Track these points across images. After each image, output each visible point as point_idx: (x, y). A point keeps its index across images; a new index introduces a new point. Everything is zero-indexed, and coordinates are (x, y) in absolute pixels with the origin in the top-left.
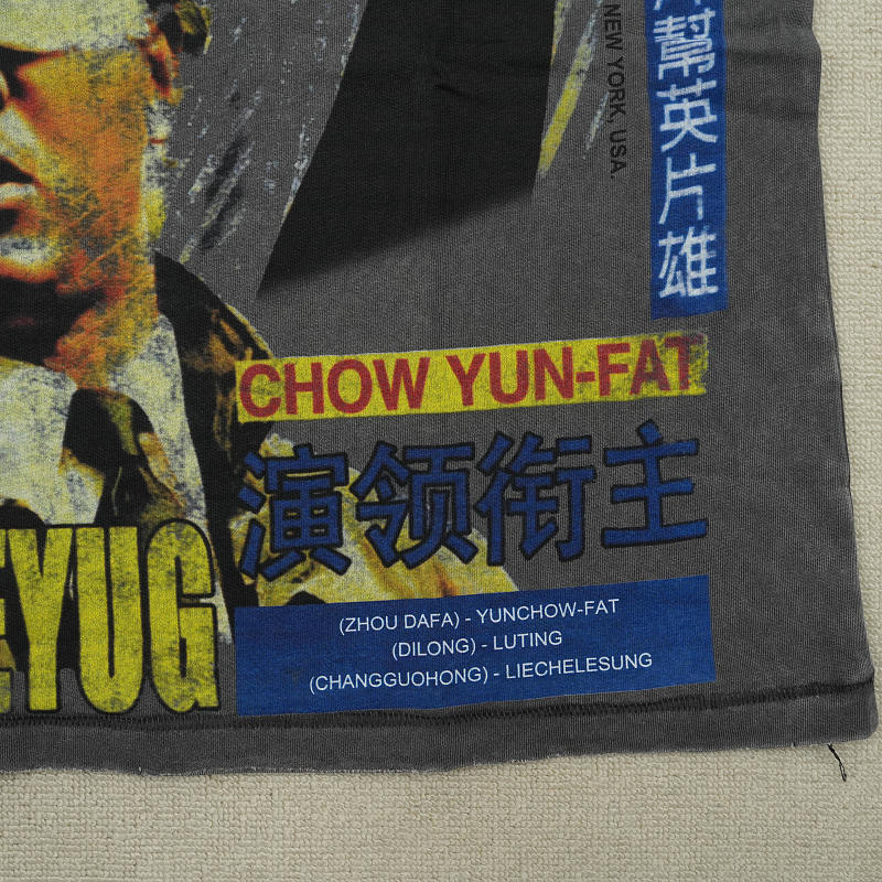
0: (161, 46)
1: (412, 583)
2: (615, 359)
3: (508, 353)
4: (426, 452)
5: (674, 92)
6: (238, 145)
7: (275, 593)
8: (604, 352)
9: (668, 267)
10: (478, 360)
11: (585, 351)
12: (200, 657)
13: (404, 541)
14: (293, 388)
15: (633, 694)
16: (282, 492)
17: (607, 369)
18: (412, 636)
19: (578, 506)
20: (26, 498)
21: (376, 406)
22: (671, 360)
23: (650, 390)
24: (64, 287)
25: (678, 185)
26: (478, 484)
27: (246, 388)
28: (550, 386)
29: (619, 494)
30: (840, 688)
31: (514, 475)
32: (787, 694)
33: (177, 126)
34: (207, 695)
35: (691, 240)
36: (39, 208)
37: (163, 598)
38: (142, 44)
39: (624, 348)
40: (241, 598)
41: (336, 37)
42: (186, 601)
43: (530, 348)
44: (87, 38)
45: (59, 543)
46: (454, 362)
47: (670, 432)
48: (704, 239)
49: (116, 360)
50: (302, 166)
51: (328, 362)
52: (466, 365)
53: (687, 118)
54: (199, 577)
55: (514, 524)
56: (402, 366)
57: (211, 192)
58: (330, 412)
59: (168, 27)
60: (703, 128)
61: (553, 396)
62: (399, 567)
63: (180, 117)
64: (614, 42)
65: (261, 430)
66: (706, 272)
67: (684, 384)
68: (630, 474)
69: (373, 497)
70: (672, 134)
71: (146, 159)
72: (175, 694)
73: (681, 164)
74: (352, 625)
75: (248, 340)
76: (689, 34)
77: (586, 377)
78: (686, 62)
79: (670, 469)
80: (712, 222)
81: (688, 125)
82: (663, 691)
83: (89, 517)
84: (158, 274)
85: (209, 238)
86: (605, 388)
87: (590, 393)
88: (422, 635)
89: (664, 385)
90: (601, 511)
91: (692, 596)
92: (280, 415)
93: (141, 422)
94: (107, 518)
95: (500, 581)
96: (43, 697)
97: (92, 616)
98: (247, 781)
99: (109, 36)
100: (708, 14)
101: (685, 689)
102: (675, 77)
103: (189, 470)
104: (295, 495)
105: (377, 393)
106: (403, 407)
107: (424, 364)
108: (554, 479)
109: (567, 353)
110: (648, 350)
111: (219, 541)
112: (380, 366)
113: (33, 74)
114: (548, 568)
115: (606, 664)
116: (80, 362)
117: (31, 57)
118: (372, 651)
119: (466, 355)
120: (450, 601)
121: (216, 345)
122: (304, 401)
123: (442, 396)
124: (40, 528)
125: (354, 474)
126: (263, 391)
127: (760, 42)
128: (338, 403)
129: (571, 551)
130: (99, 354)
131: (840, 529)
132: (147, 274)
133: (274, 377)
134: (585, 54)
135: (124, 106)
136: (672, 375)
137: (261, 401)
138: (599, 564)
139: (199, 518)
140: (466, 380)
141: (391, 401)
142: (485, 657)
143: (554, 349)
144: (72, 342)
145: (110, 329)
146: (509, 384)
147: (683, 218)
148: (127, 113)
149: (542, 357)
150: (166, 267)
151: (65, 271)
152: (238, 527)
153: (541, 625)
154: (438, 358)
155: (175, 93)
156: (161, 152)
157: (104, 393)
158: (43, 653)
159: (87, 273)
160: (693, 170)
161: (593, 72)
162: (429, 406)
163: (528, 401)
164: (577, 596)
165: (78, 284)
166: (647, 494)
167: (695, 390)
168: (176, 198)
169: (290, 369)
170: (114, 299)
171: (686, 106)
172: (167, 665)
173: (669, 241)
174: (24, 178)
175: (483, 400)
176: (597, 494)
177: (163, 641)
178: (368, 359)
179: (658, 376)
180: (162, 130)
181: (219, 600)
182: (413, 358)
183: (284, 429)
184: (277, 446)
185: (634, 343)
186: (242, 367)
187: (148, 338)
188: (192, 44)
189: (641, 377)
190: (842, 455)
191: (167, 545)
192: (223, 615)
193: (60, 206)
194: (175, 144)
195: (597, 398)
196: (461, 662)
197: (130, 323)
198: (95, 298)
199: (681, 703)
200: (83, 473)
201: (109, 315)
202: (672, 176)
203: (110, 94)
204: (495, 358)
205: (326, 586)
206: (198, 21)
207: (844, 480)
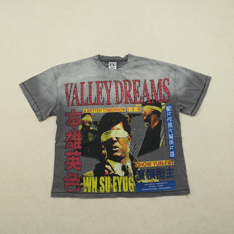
0: (129, 137)
1: (150, 181)
2: (166, 162)
3: (158, 161)
4: (151, 170)
5: (170, 140)
6: (135, 145)
7: (139, 182)
8: (165, 161)
9: (170, 154)
10: (155, 162)
11: (164, 161)
12: (133, 187)
13: (150, 177)
14: (140, 164)
15: (169, 191)
16: (139, 173)
17: (166, 163)
18: (150, 185)
19: (164, 174)
20: (118, 174)
21: (147, 166)
22: (171, 162)
23: (169, 164)
24: (122, 156)
25: (171, 148)
26: (156, 172)
27: (136, 165)
28: (161, 164)
29: (167, 173)
30: (187, 190)
31: (158, 172)
32: (182, 190)
33: (131, 144)
34: (133, 191)
35: (172, 152)
36: (120, 150)
37: (130, 182)
38: (128, 137)
39: (167, 161)
40: (136, 182)
41: (143, 136)
42: (132, 182)
43: (159, 161)
44: (123, 137)
45: (121, 178)
46: (153, 162)
47: (171, 168)
48: (173, 152)
49: (126, 162)
50: (141, 146)
51: (143, 162)
52: (154, 163)
53: (171, 142)
54: (133, 181)
55: (159, 176)
56: (149, 163)
57: (133, 149)
58: (143, 167)
59: (130, 136)
60: (173, 143)
61: (162, 165)
62: (149, 180)
63: (131, 143)
64: (165, 136)
65: (138, 168)
66: (174, 155)
67: (172, 164)
68: (168, 172)
69: (147, 174)
70: (170, 144)
71: (128, 146)
72: (131, 191)
73: (171, 146)
74: (145, 185)
75: (137, 161)
76: (171, 136)
77: (164, 163)
78: (171, 138)
79: (172, 171)
80: (174, 151)
81: (172, 143)
82: (172, 190)
83: (124, 175)
84: (129, 155)
85: (133, 152)
86: (166, 164)
87: (164, 165)
88: (151, 185)
89: (171, 164)
90: (166, 175)
91: (174, 182)
92: (139, 167)
93: (128, 167)
94: (125, 176)
95: (158, 181)
96: (120, 191)
97: (124, 184)
98: (137, 198)
99: (125, 136)
100: (173, 134)
101: (174, 190)
102: (170, 139)
103: (132, 171)
104: (140, 173)
105: (147, 165)
106: (149, 166)
107: (151, 163)
108: (162, 172)
109: (163, 162)
110: (169, 161)
111: (134, 177)
112: (147, 163)
113: (119, 139)
114: (162, 180)
115: (167, 188)
116: (123, 162)
117: (119, 138)
118: (147, 187)
119: (154, 162)
120: (153, 182)
121: (134, 161)
122: (141, 166)
123: (152, 165)
124: (120, 176)
125: (145, 172)
126: (138, 165)
127: (177, 137)
128: (144, 166)
129: (163, 178)
130: (124, 162)
131: (186, 176)
132: (128, 155)
133: (139, 164)
134: (163, 137)
135: (126, 142)
136: (171, 163)
137: (138, 166)
138: (166, 179)
139: (133, 175)
140: (154, 164)
141: (148, 166)
142: (157, 187)
143: (161, 161)
144: (122, 161)
145: (125, 160)
146: (158, 164)
147: (171, 150)
148: (127, 142)
149: (160, 162)
150: (130, 155)
151: (122, 155)
152: (136, 176)
153: (161, 184)
154: (152, 162)
155: (130, 141)
156: (129, 145)
157: (125, 165)
158: (120, 187)
159: (123, 155)
160: (172, 146)
161: (164, 139)
162: (151, 166)
163: (159, 165)
164: (164, 182)
165: (123, 156)
166: (170, 173)
167: (173, 164)
168: (131, 149)
169: (140, 163)
170: (126, 157)
171: (171, 141)
172: (130, 188)
173: (170, 152)
174: (118, 148)
175: (156, 165)
176: (166, 173)
177: (130, 186)
178: (146, 162)
179: (170, 163)
180: (129, 144)
181: (134, 182)
182: (150, 162)
183: (139, 168)
184: (139, 169)
185: (168, 161)
186: (136, 163)
187: (128, 160)
188: (132, 137)
189: (169, 163)
190: (186, 170)
191: (130, 178)
192: (135, 184)
193: (121, 150)
194: (131, 145)
195: (165, 165)
196: (155, 188)
197: (127, 159)
198: (124, 157)
199: (173, 191)
200: (123, 172)
201: (125, 159)
202: (170, 147)
203: (125, 141)
204: (157, 162)
205: (143, 181)
206: (132, 135)
207: (186, 172)
